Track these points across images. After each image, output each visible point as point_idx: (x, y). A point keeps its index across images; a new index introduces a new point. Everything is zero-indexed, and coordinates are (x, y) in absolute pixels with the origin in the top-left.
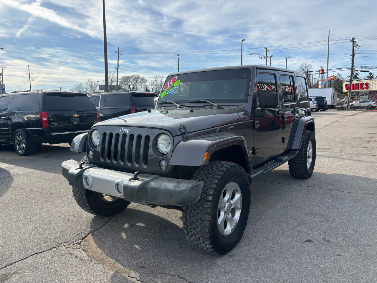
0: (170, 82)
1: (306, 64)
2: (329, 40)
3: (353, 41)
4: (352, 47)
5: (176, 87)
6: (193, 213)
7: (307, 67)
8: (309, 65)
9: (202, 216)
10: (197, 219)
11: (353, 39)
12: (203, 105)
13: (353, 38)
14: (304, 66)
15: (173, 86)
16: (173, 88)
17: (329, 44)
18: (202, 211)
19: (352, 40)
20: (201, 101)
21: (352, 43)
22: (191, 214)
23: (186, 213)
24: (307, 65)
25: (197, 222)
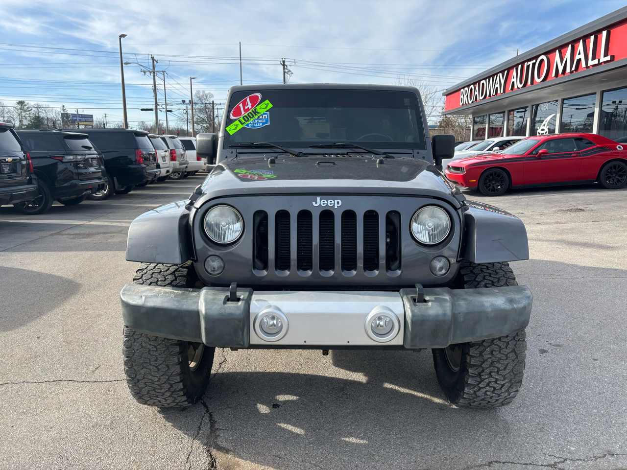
0: (244, 104)
1: (204, 92)
2: (241, 58)
3: (284, 64)
4: (283, 73)
5: (264, 114)
6: (496, 345)
7: (206, 96)
8: (209, 93)
9: (515, 345)
10: (507, 353)
11: (284, 62)
12: (345, 151)
13: (284, 59)
14: (201, 94)
15: (255, 112)
16: (257, 117)
17: (241, 63)
18: (514, 337)
19: (282, 62)
20: (339, 145)
21: (282, 67)
22: (493, 346)
23: (481, 347)
24: (206, 92)
25: (507, 359)
